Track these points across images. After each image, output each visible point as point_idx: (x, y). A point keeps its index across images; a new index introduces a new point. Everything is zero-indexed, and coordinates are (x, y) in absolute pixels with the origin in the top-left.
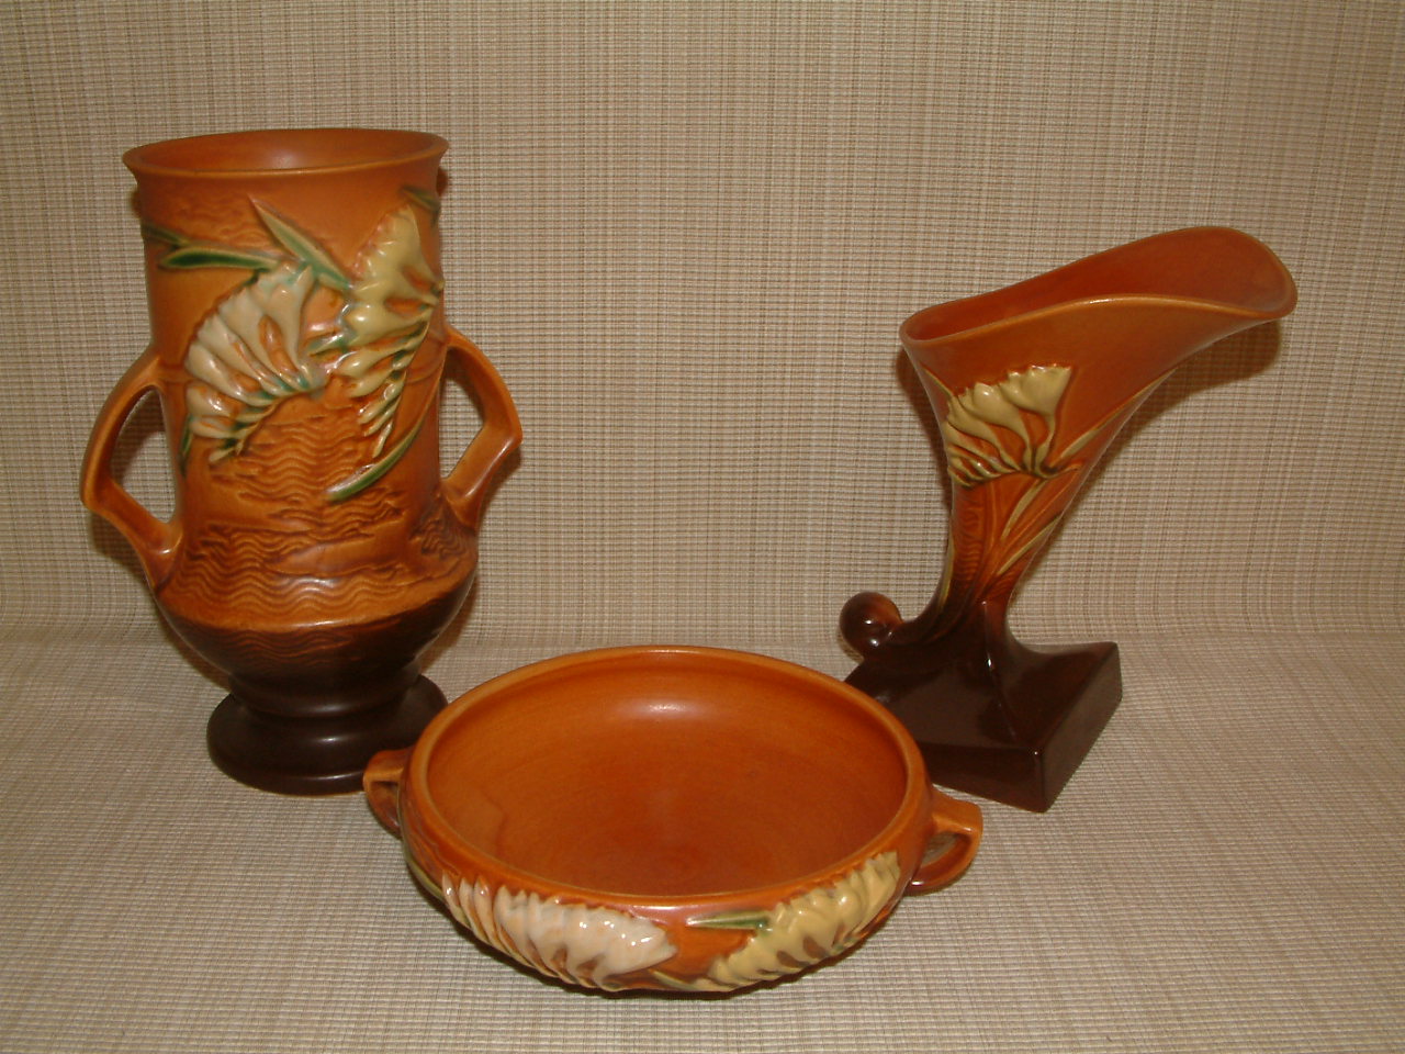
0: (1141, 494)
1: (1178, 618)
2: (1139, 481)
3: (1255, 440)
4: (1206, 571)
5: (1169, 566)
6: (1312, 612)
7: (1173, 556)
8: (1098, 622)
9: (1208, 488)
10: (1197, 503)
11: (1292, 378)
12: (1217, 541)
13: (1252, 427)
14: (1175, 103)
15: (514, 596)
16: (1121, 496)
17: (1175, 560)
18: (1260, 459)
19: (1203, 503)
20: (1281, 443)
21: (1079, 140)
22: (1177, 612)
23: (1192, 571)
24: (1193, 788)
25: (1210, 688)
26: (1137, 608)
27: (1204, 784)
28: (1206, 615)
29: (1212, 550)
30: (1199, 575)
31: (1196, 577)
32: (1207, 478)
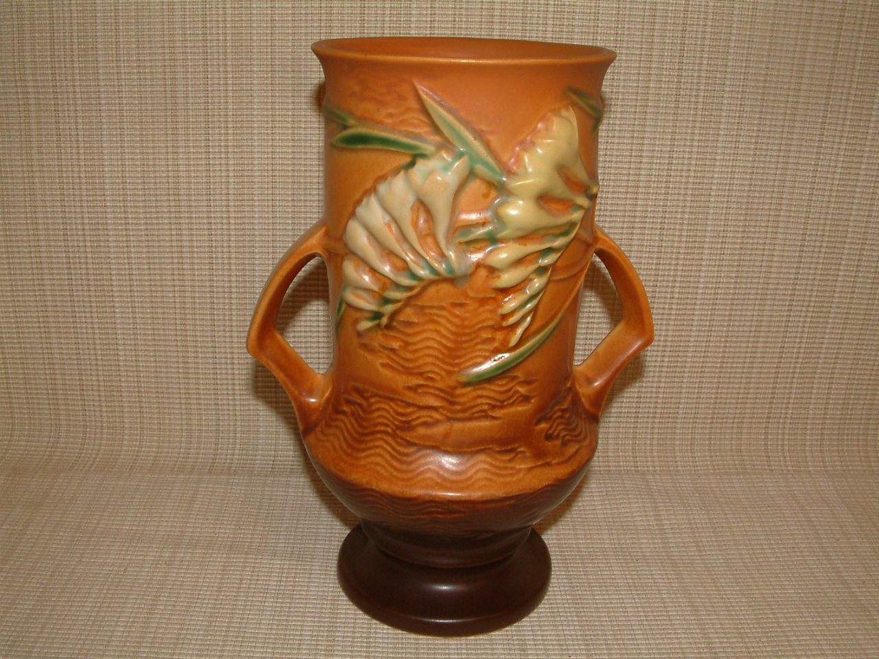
0: (680, 354)
1: (712, 457)
2: (679, 344)
3: (776, 311)
4: (734, 418)
5: (704, 414)
6: (821, 451)
7: (708, 405)
8: (644, 459)
9: (737, 350)
10: (727, 363)
11: (809, 260)
12: (744, 393)
13: (774, 300)
14: (710, 23)
17: (709, 408)
18: (781, 326)
19: (733, 362)
20: (798, 313)
21: (626, 54)
23: (723, 418)
24: (713, 624)
25: (734, 523)
26: (677, 448)
27: (723, 619)
28: (734, 454)
29: (740, 401)
30: (729, 421)
31: (726, 422)
32: (736, 342)
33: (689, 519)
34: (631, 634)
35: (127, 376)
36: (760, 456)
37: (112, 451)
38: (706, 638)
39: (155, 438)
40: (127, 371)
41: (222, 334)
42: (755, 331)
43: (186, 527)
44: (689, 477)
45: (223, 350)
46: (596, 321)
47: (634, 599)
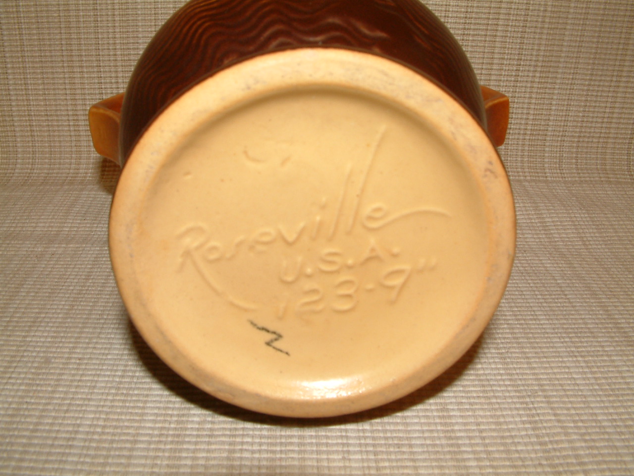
0: (551, 70)
2: (550, 59)
4: (600, 137)
5: (571, 132)
7: (575, 124)
8: (516, 174)
12: (610, 113)
15: (55, 151)
16: (536, 71)
22: (577, 169)
23: (589, 137)
24: (615, 306)
25: (614, 221)
26: (546, 165)
27: (625, 302)
28: (599, 171)
29: (605, 120)
30: (594, 140)
31: (592, 142)
32: (605, 59)
33: (571, 217)
34: (532, 315)
35: (17, 100)
36: (624, 175)
37: (6, 174)
38: (612, 319)
39: (47, 161)
40: (16, 94)
41: (106, 52)
42: (623, 49)
43: (63, 227)
44: (563, 185)
45: (107, 69)
46: (471, 33)
47: (529, 284)
